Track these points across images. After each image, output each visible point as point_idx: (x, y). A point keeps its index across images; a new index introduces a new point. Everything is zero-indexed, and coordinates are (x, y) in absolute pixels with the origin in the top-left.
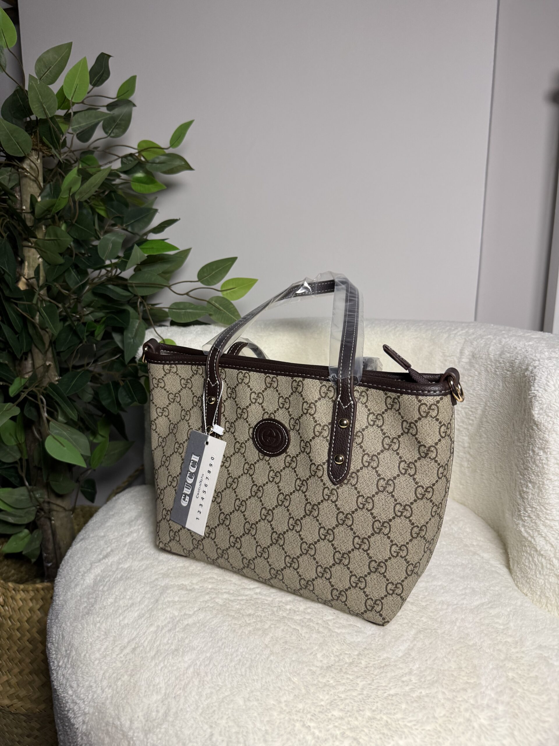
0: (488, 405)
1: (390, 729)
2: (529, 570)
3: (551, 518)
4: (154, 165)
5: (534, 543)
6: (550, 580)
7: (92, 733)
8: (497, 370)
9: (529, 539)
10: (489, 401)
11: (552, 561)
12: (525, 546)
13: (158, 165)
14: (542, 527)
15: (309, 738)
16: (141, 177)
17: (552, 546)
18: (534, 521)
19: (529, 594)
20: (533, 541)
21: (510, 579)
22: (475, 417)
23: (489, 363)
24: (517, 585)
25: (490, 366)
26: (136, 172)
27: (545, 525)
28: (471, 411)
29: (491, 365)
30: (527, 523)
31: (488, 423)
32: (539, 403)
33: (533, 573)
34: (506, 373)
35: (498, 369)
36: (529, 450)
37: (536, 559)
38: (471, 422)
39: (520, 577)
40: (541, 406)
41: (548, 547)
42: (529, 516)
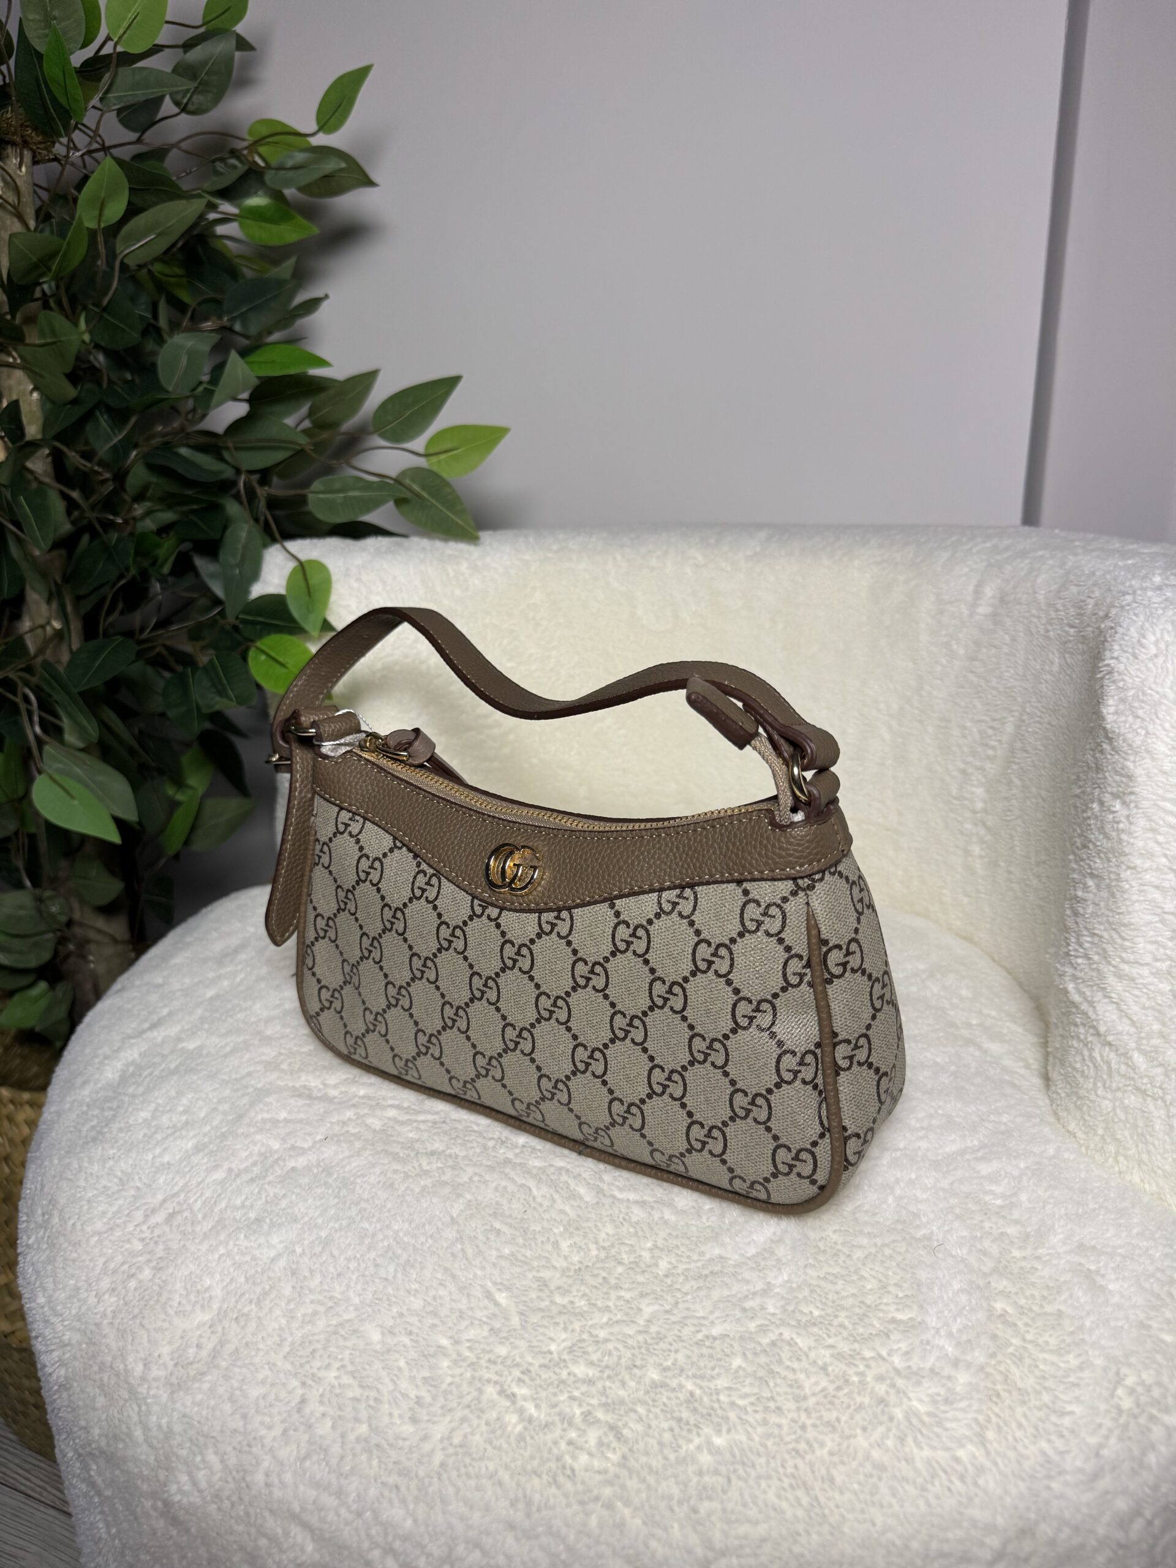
0: (1028, 710)
1: (695, 1410)
2: (1081, 1080)
3: (1132, 958)
4: (282, 172)
5: (1093, 1017)
6: (1126, 1101)
8: (1050, 628)
9: (1084, 1007)
10: (1029, 702)
11: (1131, 1058)
12: (1076, 1025)
13: (290, 174)
14: (1111, 980)
15: (512, 1418)
16: (259, 207)
17: (1133, 1023)
18: (1094, 966)
19: (1080, 1134)
20: (1091, 1013)
21: (1043, 1101)
22: (999, 741)
23: (1034, 612)
24: (1056, 1114)
25: (1035, 620)
26: (247, 195)
27: (1120, 976)
28: (992, 728)
29: (1039, 617)
30: (1081, 971)
31: (1026, 751)
32: (1119, 688)
33: (1091, 1086)
34: (1066, 632)
35: (1051, 624)
36: (1093, 802)
37: (1096, 1055)
38: (990, 752)
39: (1063, 1095)
40: (1122, 695)
41: (1124, 1026)
42: (1087, 957)
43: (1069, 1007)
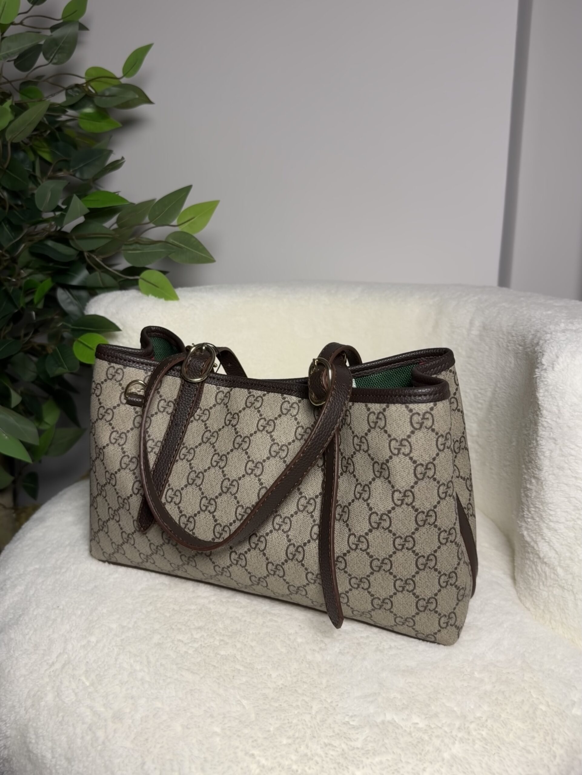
0: (499, 386)
2: (532, 581)
3: (555, 519)
4: (104, 98)
5: (537, 549)
6: (554, 592)
7: (14, 759)
8: (509, 345)
9: (532, 544)
10: (499, 381)
11: (556, 570)
12: (528, 553)
13: (109, 99)
14: (545, 531)
15: (254, 767)
16: (90, 113)
17: (557, 552)
18: (537, 523)
19: (532, 609)
20: (536, 547)
21: (513, 591)
22: (484, 400)
23: (501, 336)
24: (520, 598)
25: (501, 340)
26: (84, 107)
27: (549, 528)
28: (480, 393)
29: (503, 339)
30: (531, 525)
31: (498, 407)
32: (545, 384)
33: (537, 584)
34: (518, 348)
35: (509, 343)
36: (533, 440)
37: (539, 568)
38: (480, 406)
39: (523, 589)
40: (546, 388)
41: (552, 554)
42: (533, 518)
43: (525, 545)
